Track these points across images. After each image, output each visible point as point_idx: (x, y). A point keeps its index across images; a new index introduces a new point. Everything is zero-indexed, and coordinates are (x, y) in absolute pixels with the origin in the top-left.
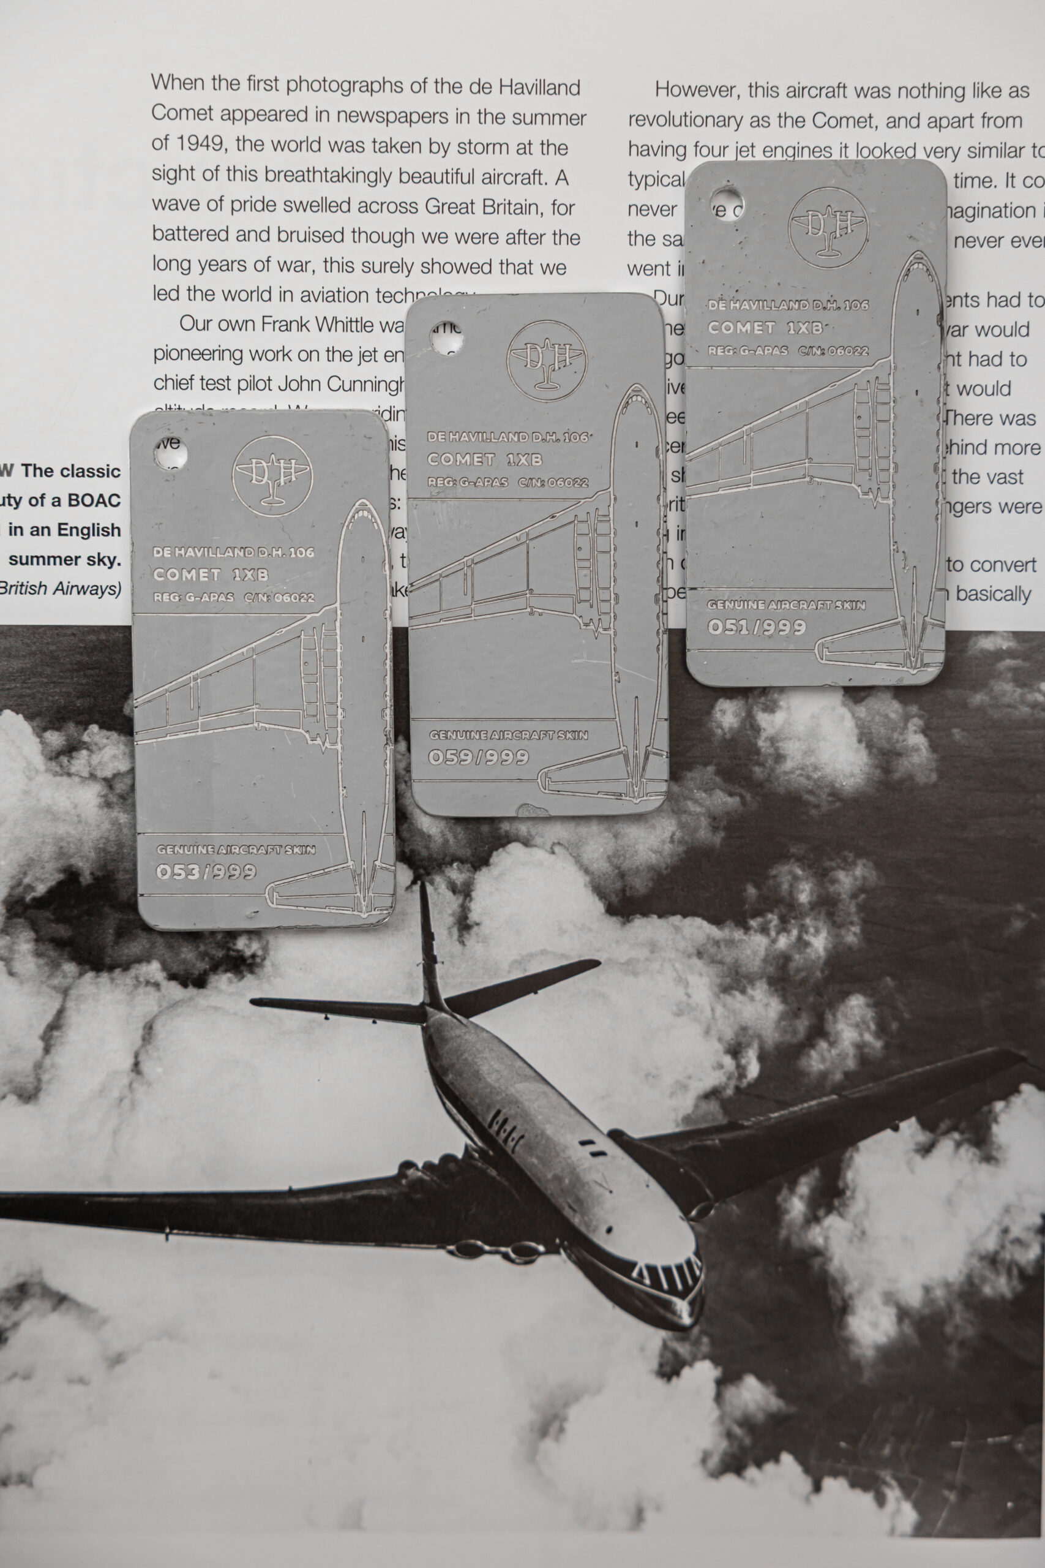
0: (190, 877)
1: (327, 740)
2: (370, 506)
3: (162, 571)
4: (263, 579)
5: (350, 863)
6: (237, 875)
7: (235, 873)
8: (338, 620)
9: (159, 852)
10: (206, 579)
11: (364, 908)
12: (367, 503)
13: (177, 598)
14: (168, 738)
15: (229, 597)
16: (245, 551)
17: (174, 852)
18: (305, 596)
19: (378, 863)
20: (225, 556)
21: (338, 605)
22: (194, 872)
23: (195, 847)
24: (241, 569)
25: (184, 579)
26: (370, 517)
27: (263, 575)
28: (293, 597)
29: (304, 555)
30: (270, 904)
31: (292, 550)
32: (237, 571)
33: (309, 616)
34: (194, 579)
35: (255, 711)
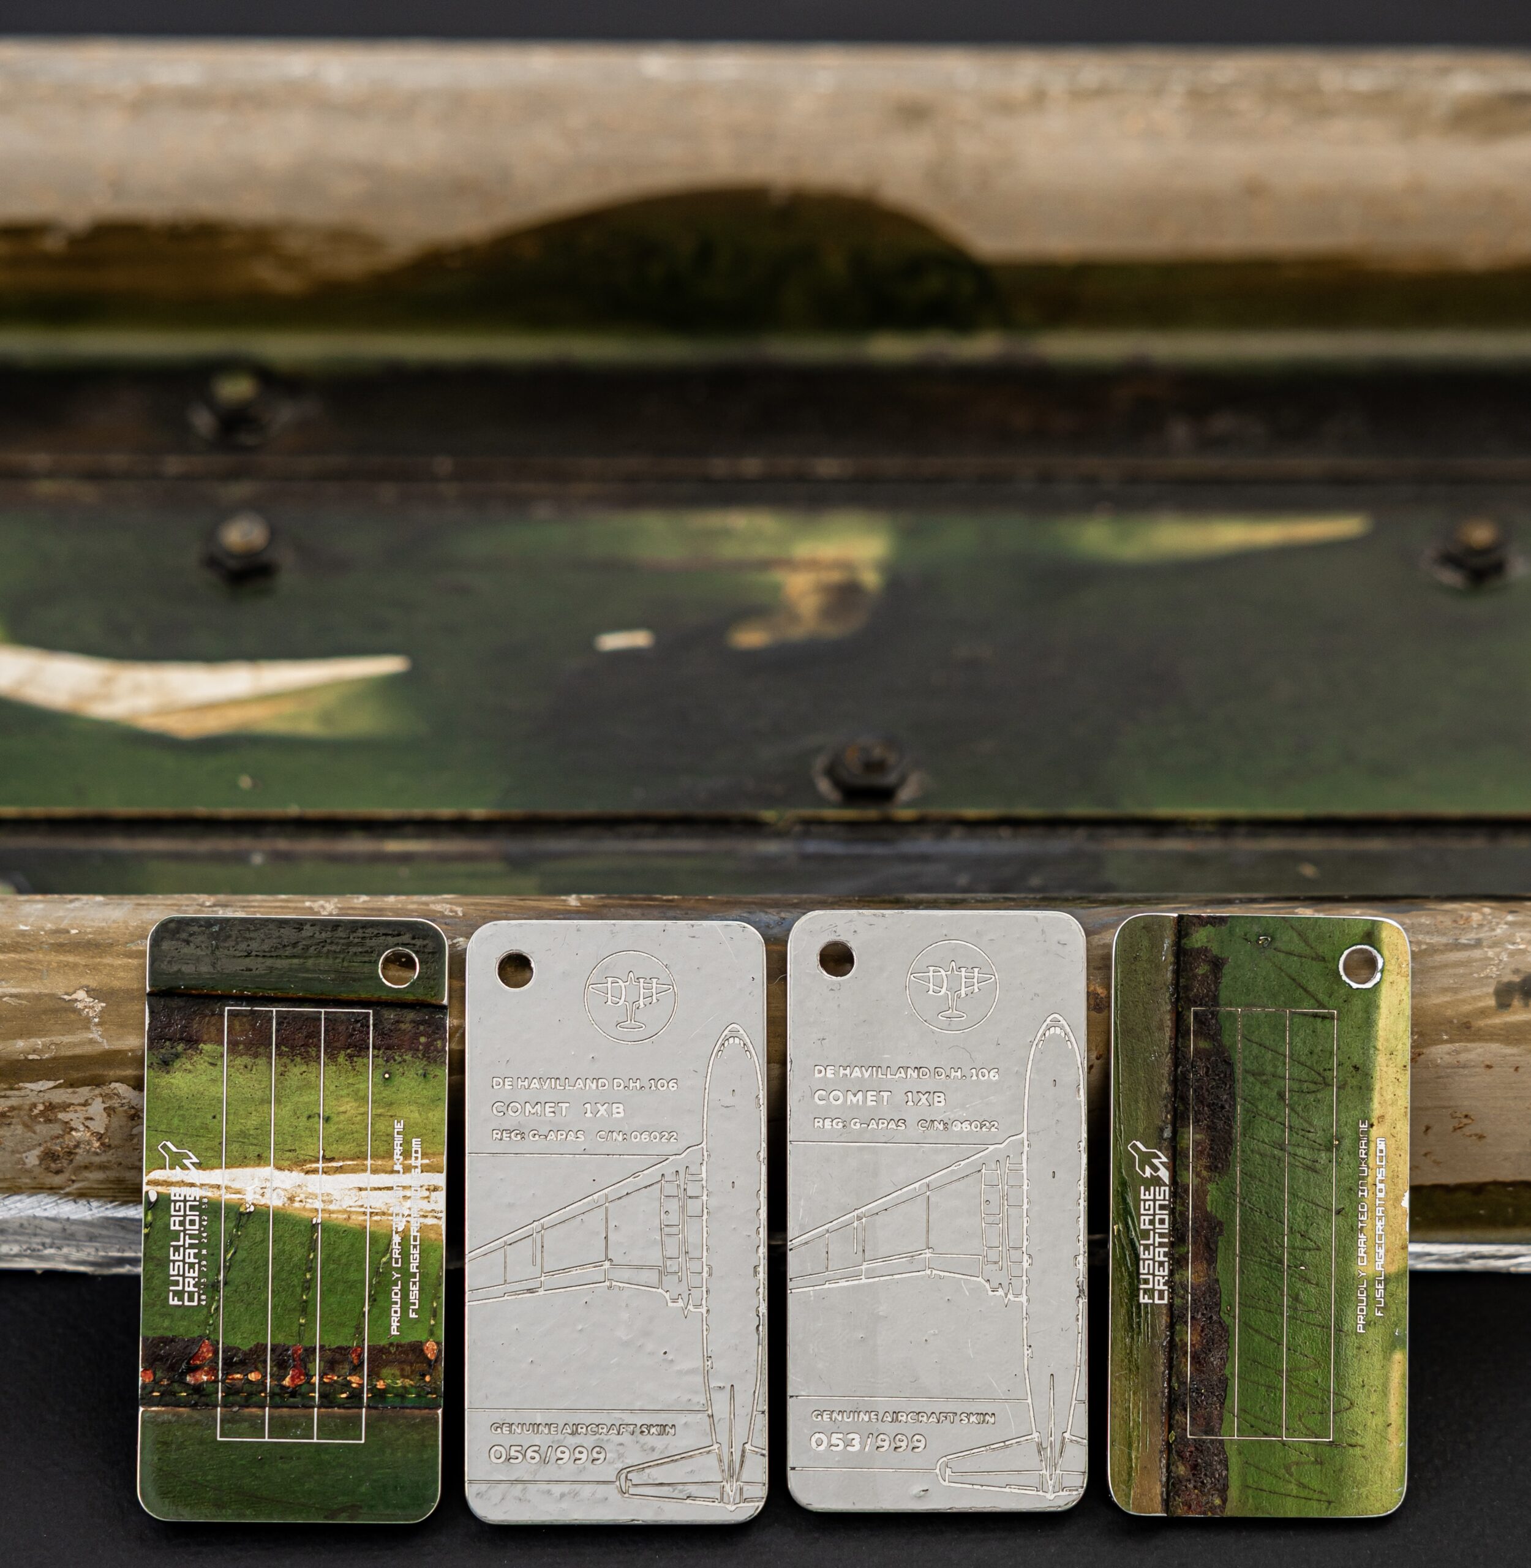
0: (849, 1448)
1: (1011, 1291)
2: (1063, 1022)
3: (824, 1093)
4: (939, 1104)
5: (1035, 1435)
6: (904, 1447)
7: (901, 1444)
8: (1025, 1153)
9: (815, 1419)
10: (874, 1103)
11: (1051, 1488)
12: (1060, 1018)
13: (841, 1125)
14: (827, 1286)
15: (900, 1124)
16: (919, 1072)
17: (831, 1418)
18: (988, 1124)
19: (1067, 1435)
20: (897, 1076)
21: (1024, 1135)
22: (854, 1442)
23: (856, 1414)
24: (914, 1093)
25: (849, 1103)
26: (1063, 1034)
27: (939, 1099)
28: (973, 1125)
29: (986, 1077)
30: (942, 1481)
31: (974, 1071)
32: (910, 1094)
33: (991, 1148)
34: (861, 1103)
35: (928, 1255)
